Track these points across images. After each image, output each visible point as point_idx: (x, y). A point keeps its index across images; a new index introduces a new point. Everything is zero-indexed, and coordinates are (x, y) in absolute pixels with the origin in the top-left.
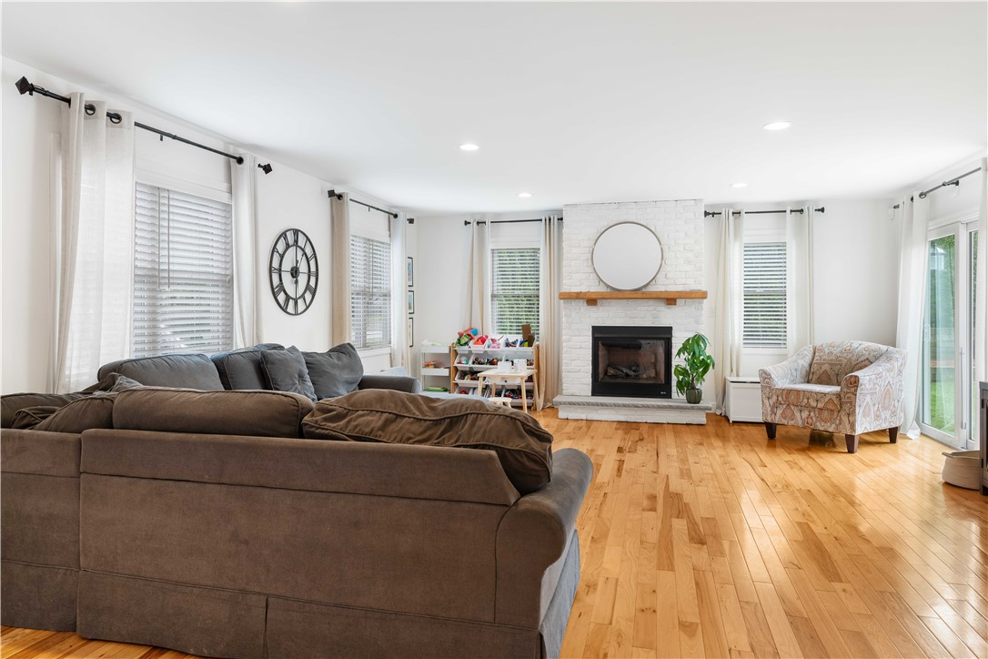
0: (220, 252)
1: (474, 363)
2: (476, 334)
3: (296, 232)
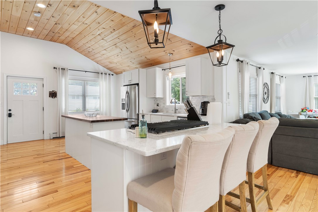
0: (254, 88)
1: (308, 117)
2: (308, 109)
3: (266, 83)
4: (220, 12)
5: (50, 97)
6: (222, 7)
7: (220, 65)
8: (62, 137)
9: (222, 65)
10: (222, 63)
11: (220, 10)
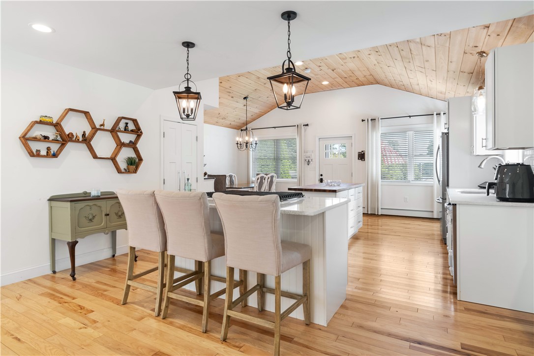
4: (289, 23)
5: (359, 159)
6: (292, 15)
7: (289, 108)
8: (381, 215)
9: (291, 107)
10: (292, 105)
11: (289, 20)
